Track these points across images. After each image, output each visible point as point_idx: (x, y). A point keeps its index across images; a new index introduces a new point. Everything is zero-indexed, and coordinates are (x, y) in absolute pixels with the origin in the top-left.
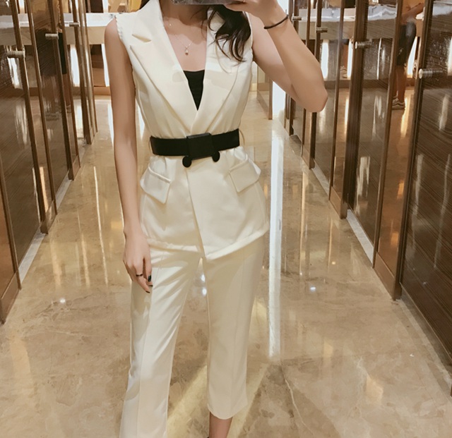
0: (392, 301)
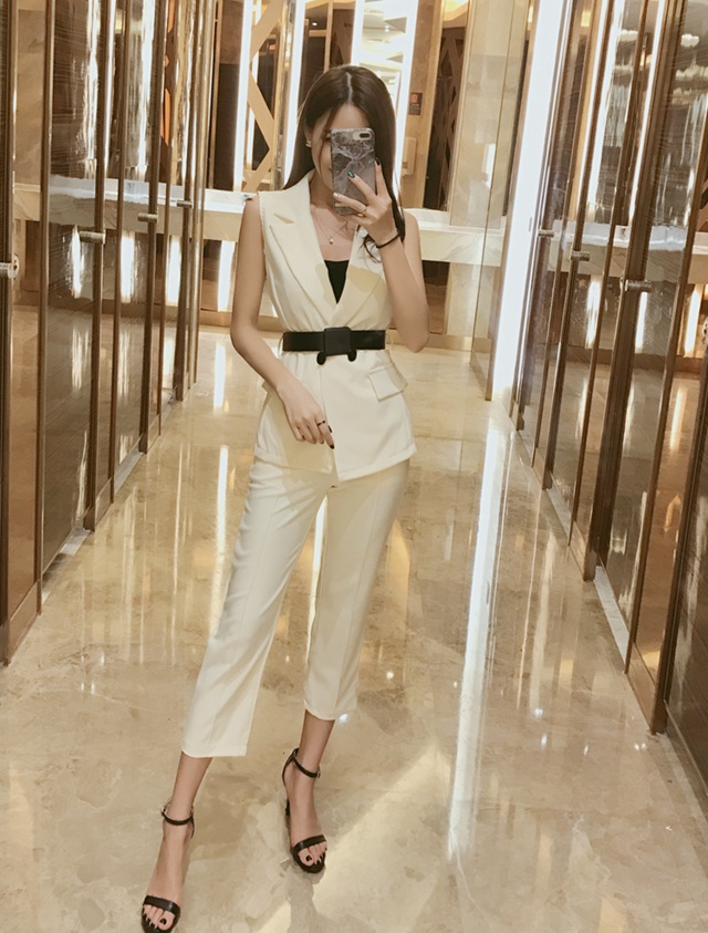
0: (649, 734)
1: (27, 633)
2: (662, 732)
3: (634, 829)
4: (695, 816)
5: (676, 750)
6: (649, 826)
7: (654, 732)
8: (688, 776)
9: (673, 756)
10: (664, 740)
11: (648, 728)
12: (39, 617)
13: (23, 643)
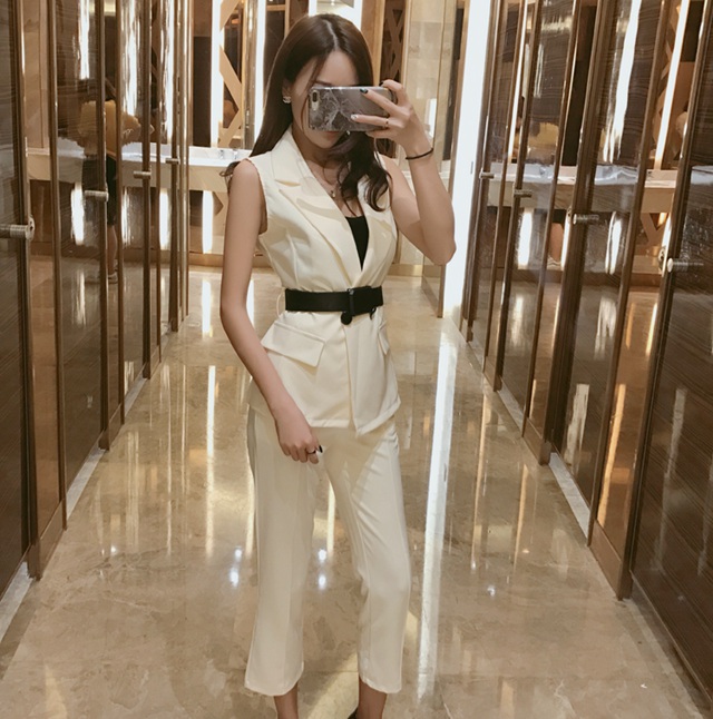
0: (616, 600)
1: (55, 548)
2: (628, 598)
3: (612, 690)
4: (668, 673)
5: (643, 613)
6: (625, 686)
7: (620, 598)
8: (657, 636)
9: (640, 619)
10: (631, 605)
11: (614, 595)
12: (65, 533)
13: (53, 558)
